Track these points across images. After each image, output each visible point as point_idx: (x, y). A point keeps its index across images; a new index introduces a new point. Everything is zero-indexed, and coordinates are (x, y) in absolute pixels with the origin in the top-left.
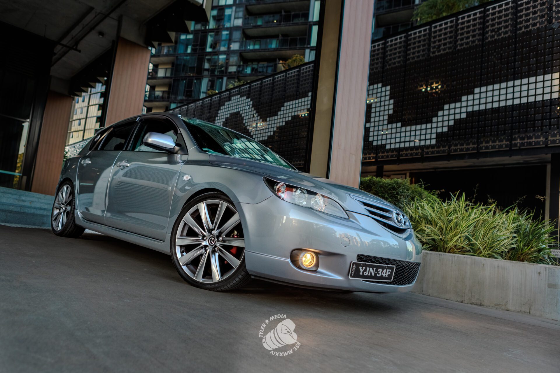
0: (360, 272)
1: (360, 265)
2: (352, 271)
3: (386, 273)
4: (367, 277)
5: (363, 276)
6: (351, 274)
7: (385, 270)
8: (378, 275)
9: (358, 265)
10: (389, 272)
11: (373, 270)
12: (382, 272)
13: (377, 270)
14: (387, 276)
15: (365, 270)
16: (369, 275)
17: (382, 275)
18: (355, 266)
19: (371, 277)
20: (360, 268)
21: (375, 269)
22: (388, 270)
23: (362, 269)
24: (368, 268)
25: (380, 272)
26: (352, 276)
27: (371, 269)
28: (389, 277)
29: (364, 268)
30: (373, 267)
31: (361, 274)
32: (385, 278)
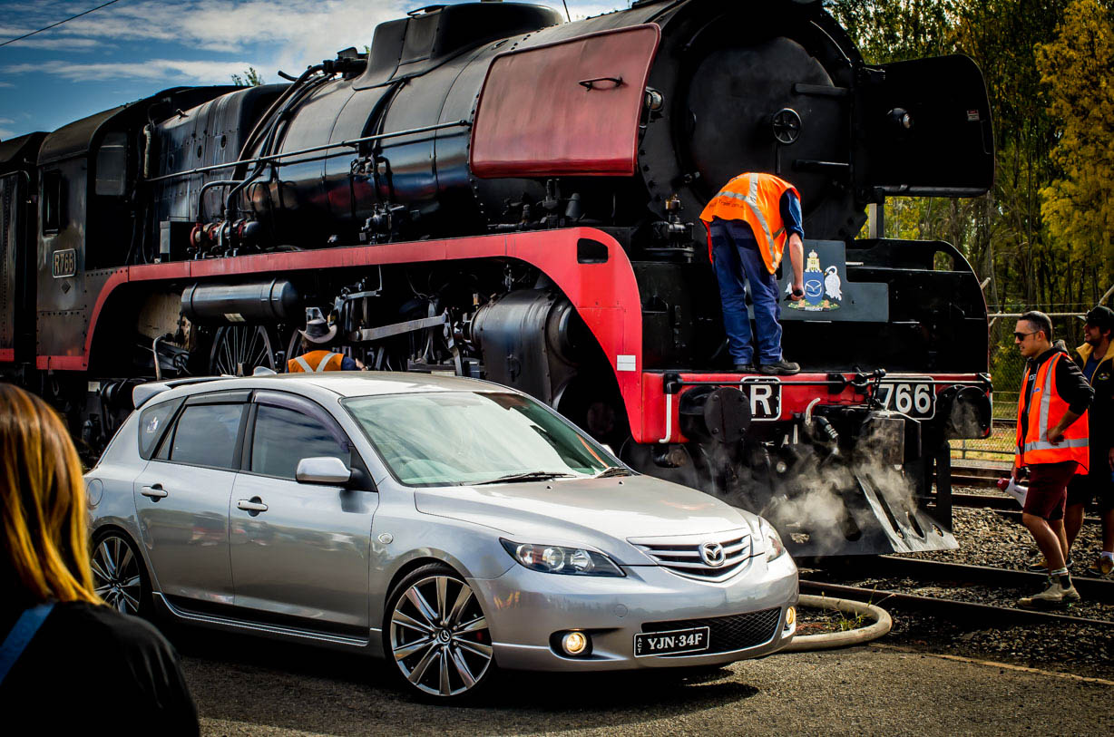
0: (650, 646)
1: (648, 637)
2: (637, 648)
3: (694, 639)
4: (663, 650)
5: (656, 651)
6: (637, 651)
7: (692, 636)
8: (680, 644)
9: (645, 638)
10: (699, 636)
11: (671, 640)
12: (686, 640)
13: (677, 638)
14: (697, 643)
15: (659, 642)
16: (666, 647)
17: (688, 644)
18: (640, 640)
19: (670, 649)
20: (650, 640)
21: (673, 638)
22: (697, 635)
23: (653, 641)
24: (662, 639)
25: (684, 641)
26: (637, 654)
27: (667, 639)
28: (702, 644)
29: (656, 640)
30: (670, 636)
31: (653, 648)
32: (694, 647)
